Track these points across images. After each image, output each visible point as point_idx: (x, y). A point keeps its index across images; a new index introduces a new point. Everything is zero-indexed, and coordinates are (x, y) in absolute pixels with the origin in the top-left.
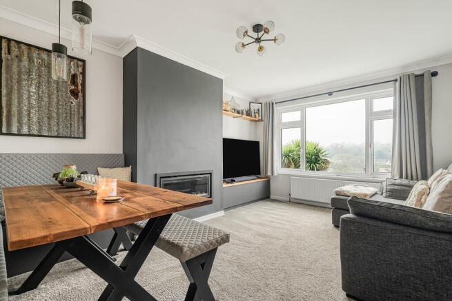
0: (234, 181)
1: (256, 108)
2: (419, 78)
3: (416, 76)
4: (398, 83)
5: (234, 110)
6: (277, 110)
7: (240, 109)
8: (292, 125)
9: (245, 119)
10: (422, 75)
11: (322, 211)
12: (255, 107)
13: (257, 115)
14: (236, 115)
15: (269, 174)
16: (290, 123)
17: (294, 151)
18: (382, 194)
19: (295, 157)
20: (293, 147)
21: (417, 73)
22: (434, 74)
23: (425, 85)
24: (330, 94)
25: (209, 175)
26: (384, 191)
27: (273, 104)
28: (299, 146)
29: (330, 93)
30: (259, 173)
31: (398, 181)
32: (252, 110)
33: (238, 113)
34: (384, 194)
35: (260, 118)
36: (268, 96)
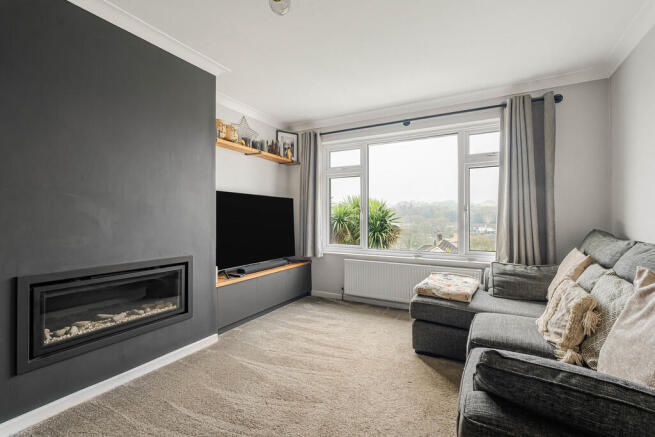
0: (242, 272)
1: (288, 142)
2: (538, 102)
3: (534, 100)
4: (507, 110)
5: (246, 141)
6: (323, 146)
7: (258, 139)
8: (346, 172)
9: (266, 157)
10: (542, 99)
11: (394, 317)
12: (287, 139)
13: (290, 154)
14: (250, 149)
15: (309, 254)
16: (344, 169)
17: (351, 213)
18: (486, 290)
19: (353, 222)
20: (349, 208)
21: (533, 96)
22: (558, 99)
23: (547, 115)
24: (407, 123)
25: (183, 267)
26: (490, 284)
27: (315, 135)
28: (358, 206)
29: (407, 121)
30: (292, 253)
31: (509, 267)
32: (281, 144)
33: (254, 146)
34: (491, 290)
35: (295, 159)
36: (307, 122)
